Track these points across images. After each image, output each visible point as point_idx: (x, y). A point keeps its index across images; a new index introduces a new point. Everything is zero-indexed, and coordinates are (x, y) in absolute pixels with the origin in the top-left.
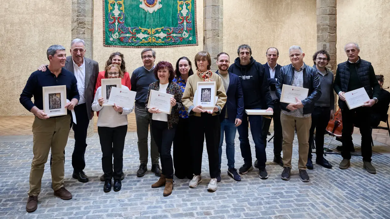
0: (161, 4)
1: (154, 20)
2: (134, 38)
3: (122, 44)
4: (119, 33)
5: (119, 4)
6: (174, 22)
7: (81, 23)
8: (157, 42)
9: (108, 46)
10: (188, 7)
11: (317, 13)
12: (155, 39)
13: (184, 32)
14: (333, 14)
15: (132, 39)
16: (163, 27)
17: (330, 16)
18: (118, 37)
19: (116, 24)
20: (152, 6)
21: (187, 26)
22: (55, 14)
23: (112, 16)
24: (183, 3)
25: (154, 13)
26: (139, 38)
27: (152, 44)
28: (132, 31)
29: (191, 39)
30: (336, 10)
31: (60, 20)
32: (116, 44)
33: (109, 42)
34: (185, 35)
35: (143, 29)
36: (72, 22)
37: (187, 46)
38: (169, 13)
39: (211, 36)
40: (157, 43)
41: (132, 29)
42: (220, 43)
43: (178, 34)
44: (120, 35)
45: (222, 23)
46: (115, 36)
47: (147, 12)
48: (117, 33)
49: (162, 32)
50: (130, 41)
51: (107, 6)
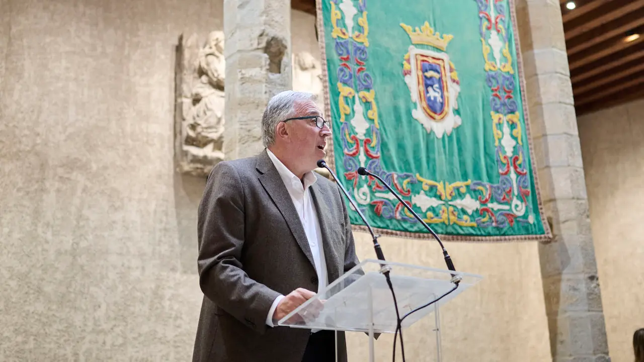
0: (457, 116)
4: (369, 187)
5: (364, 101)
8: (460, 223)
10: (515, 132)
12: (456, 213)
13: (515, 201)
15: (403, 209)
16: (469, 182)
18: (368, 200)
19: (360, 157)
20: (440, 117)
21: (519, 182)
23: (349, 134)
24: (503, 121)
25: (447, 139)
26: (419, 208)
27: (449, 230)
28: (401, 184)
29: (531, 220)
34: (519, 208)
35: (426, 183)
39: (574, 214)
40: (461, 227)
41: (400, 179)
43: (503, 203)
44: (372, 192)
46: (361, 195)
47: (429, 131)
48: (365, 189)
49: (468, 196)
50: (398, 216)
51: (337, 104)
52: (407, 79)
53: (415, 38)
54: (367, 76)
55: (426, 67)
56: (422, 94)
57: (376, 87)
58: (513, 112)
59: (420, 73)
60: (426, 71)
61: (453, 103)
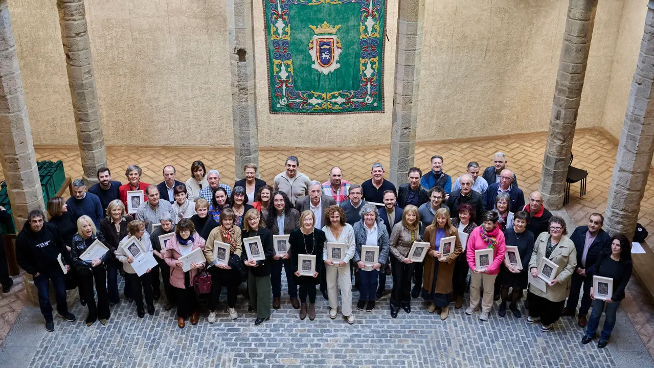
0: (338, 64)
1: (329, 83)
2: (305, 104)
3: (291, 111)
4: (287, 98)
5: (286, 64)
6: (354, 85)
7: (243, 89)
9: (275, 114)
10: (374, 66)
12: (331, 105)
15: (303, 105)
16: (341, 91)
17: (573, 75)
18: (286, 103)
19: (283, 87)
20: (327, 66)
21: (371, 89)
23: (278, 79)
24: (368, 62)
25: (330, 75)
26: (312, 104)
27: (327, 111)
28: (303, 96)
29: (375, 104)
32: (284, 111)
33: (276, 108)
34: (369, 100)
35: (316, 94)
37: (370, 112)
38: (350, 73)
39: (401, 102)
40: (333, 109)
41: (303, 94)
43: (360, 99)
44: (288, 100)
46: (282, 102)
47: (321, 72)
48: (285, 99)
49: (339, 97)
50: (301, 107)
51: (273, 68)
52: (310, 52)
53: (317, 31)
54: (289, 54)
55: (322, 43)
56: (318, 57)
57: (293, 58)
58: (374, 57)
59: (318, 47)
60: (322, 46)
61: (337, 58)
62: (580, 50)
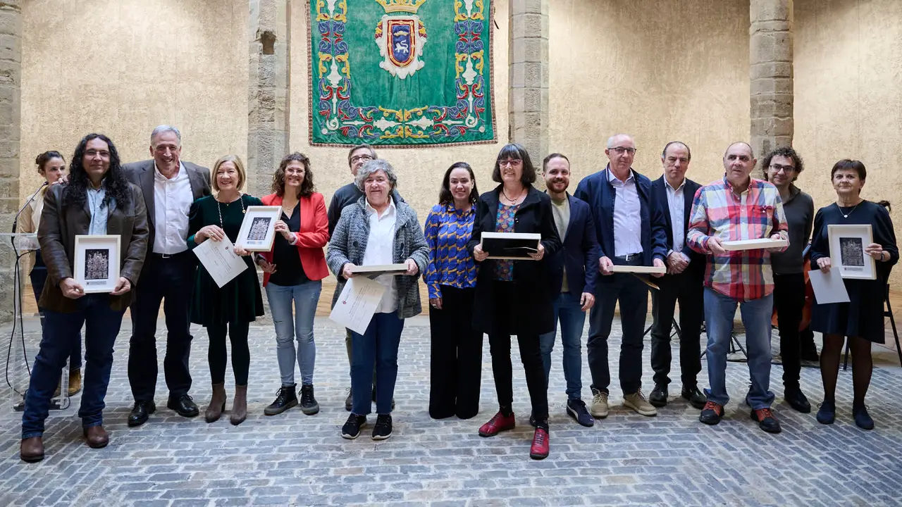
0: (421, 61)
1: (408, 93)
2: (368, 130)
3: (345, 141)
4: (339, 118)
5: (339, 61)
6: (448, 96)
7: (267, 101)
8: (414, 136)
9: (318, 146)
10: (477, 66)
11: (751, 74)
12: (411, 130)
13: (469, 117)
14: (785, 76)
15: (365, 131)
16: (427, 107)
17: (778, 79)
18: (337, 127)
19: (333, 100)
20: (405, 64)
21: (474, 103)
22: (215, 83)
23: (325, 86)
24: (467, 59)
25: (409, 79)
26: (379, 128)
27: (404, 141)
28: (365, 114)
29: (482, 129)
30: (792, 68)
31: (225, 93)
32: (333, 142)
33: (321, 137)
34: (472, 122)
35: (387, 111)
36: (250, 98)
37: (474, 144)
38: (440, 77)
39: (523, 124)
40: (414, 139)
41: (364, 111)
42: (542, 138)
43: (457, 120)
44: (341, 122)
45: (547, 99)
46: (331, 124)
47: (394, 75)
48: (336, 120)
49: (424, 117)
50: (361, 135)
51: (317, 67)
52: (378, 41)
53: (388, 8)
54: (344, 43)
55: (396, 28)
56: (390, 49)
57: (350, 50)
58: (478, 50)
59: (390, 34)
60: (396, 31)
61: (419, 52)
62: (783, 40)
